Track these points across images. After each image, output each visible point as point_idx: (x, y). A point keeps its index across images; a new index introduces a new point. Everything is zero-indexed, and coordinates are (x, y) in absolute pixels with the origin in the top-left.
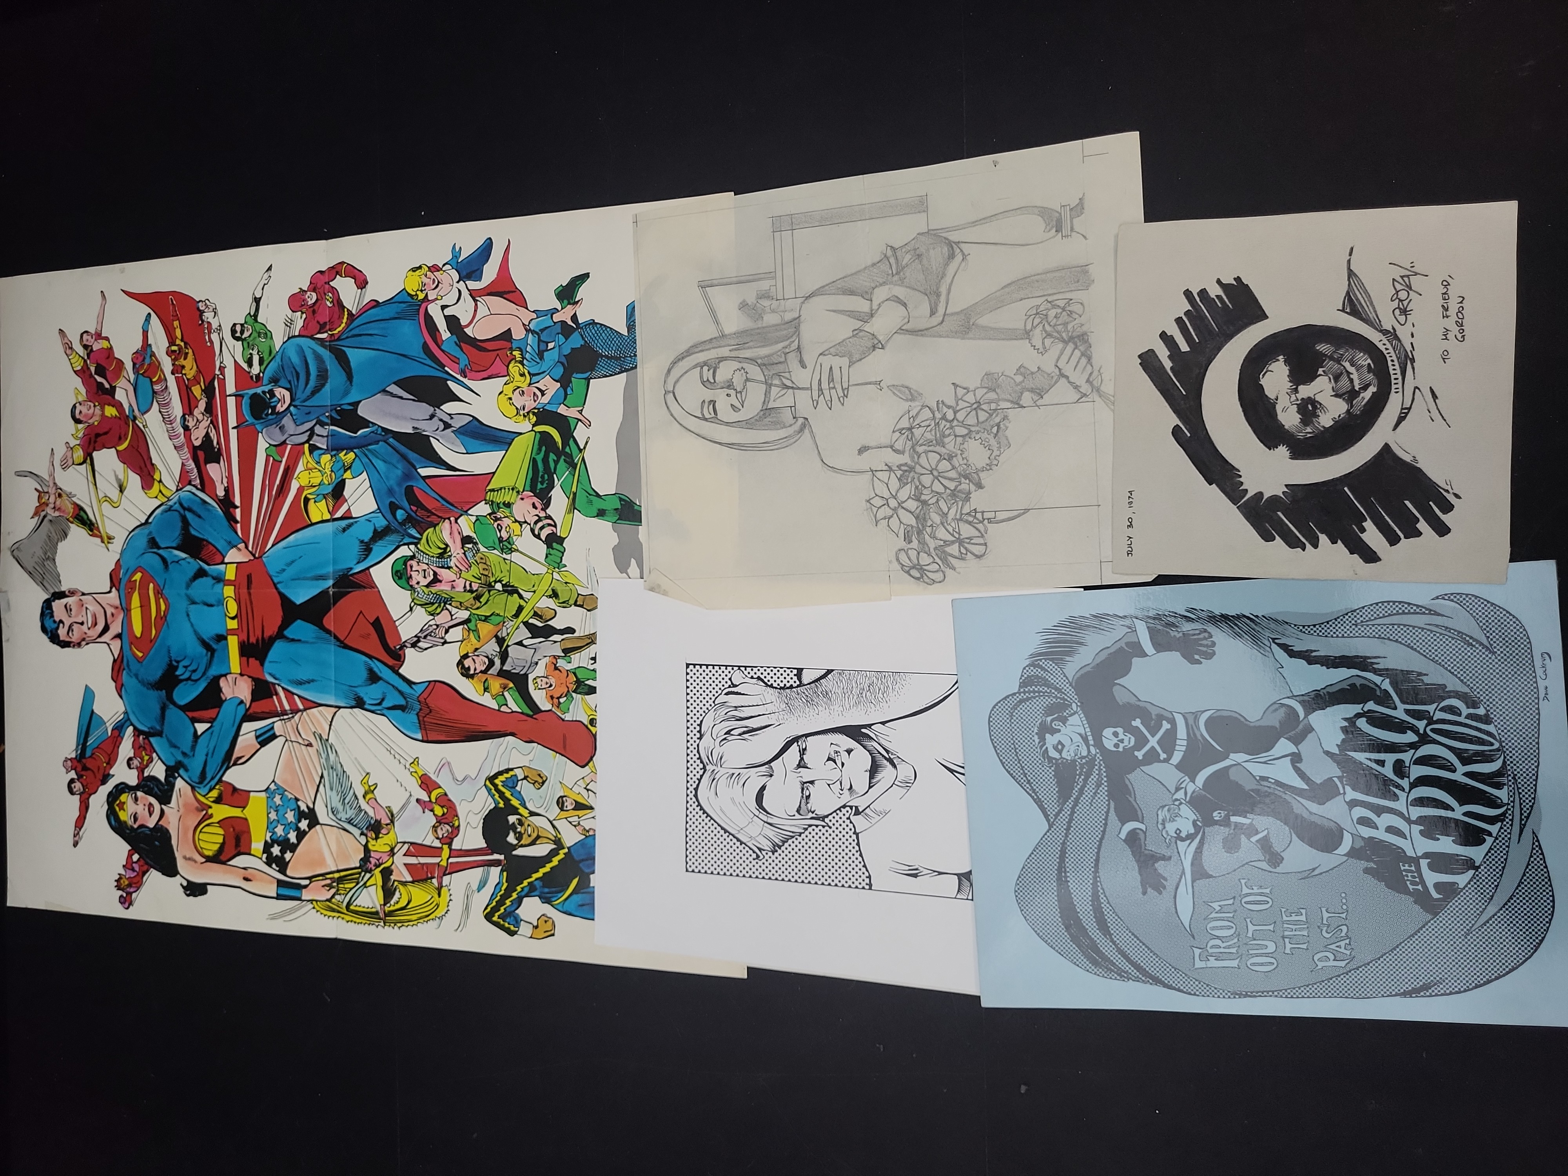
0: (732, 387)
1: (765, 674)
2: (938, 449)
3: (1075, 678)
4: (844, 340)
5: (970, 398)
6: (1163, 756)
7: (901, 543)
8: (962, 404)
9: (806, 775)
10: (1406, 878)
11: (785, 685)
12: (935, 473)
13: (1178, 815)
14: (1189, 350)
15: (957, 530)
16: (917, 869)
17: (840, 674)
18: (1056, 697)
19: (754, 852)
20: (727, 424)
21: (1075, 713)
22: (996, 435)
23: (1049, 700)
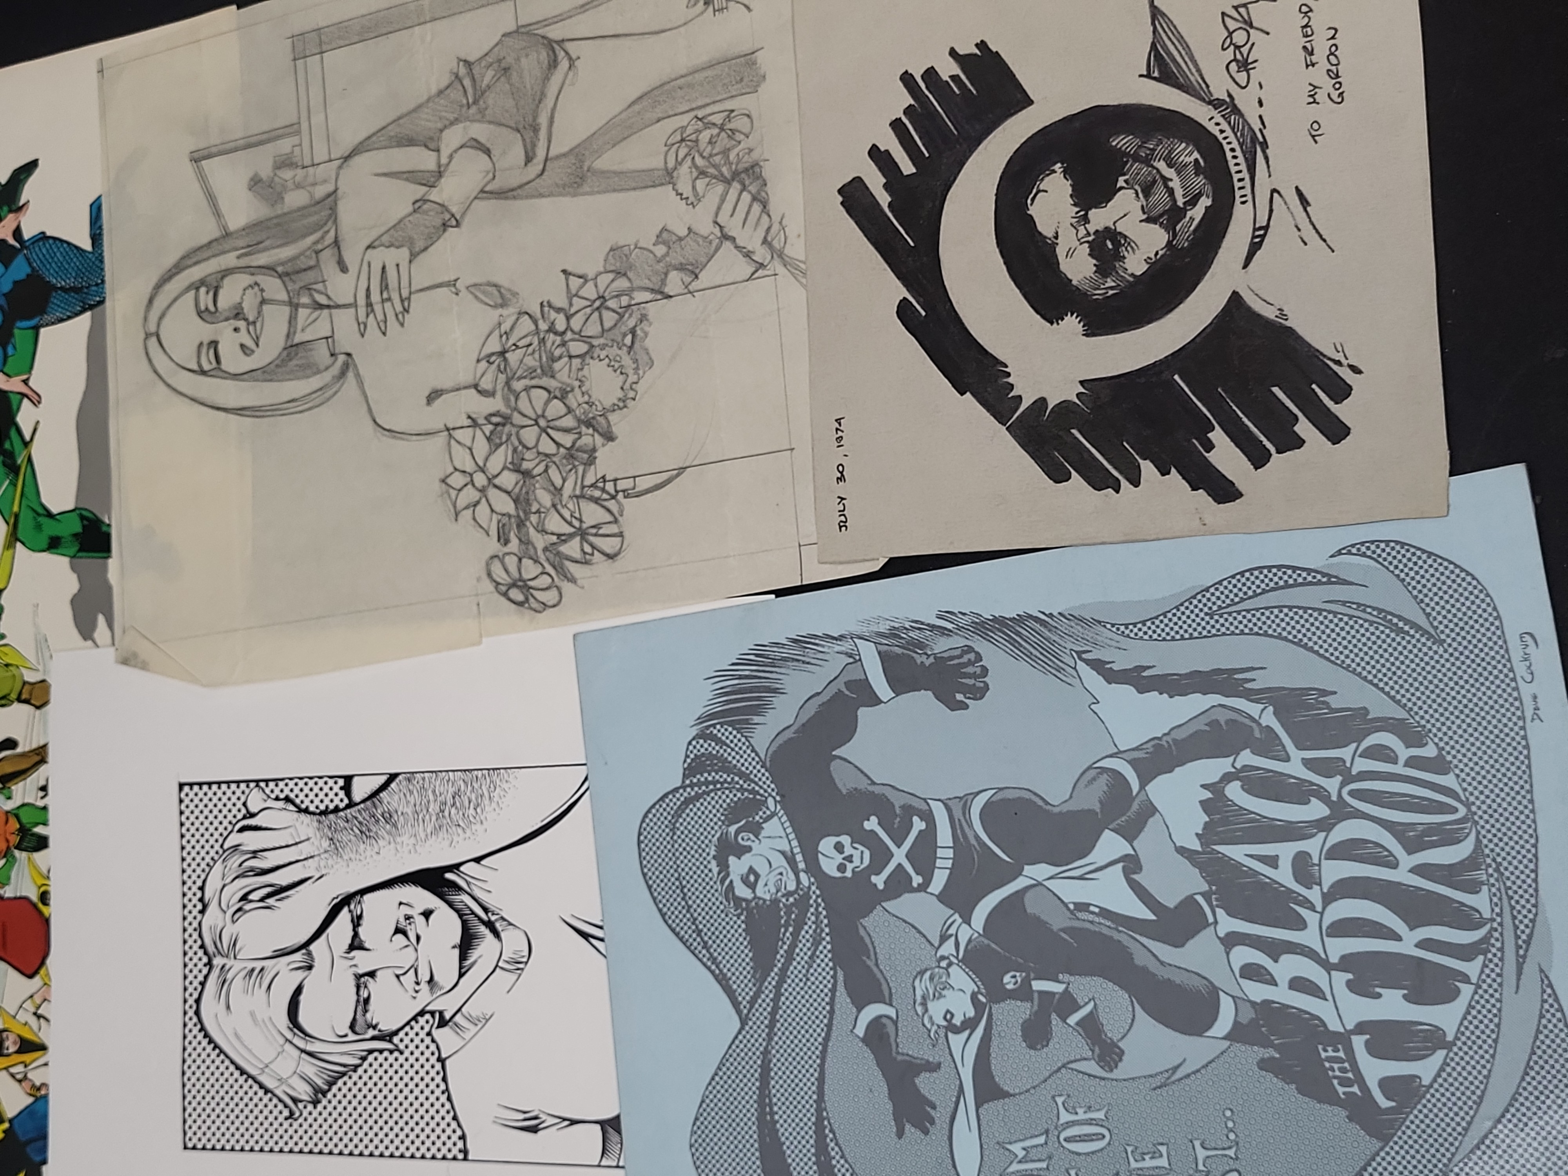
0: (241, 316)
1: (297, 790)
2: (545, 381)
3: (770, 752)
4: (400, 221)
5: (589, 291)
6: (917, 880)
7: (494, 546)
8: (578, 303)
9: (363, 961)
10: (1330, 1073)
11: (327, 807)
12: (542, 423)
13: (947, 986)
14: (914, 171)
15: (577, 515)
16: (536, 1118)
17: (409, 780)
18: (742, 789)
19: (286, 1106)
20: (236, 376)
21: (774, 814)
22: (631, 348)
23: (731, 796)
